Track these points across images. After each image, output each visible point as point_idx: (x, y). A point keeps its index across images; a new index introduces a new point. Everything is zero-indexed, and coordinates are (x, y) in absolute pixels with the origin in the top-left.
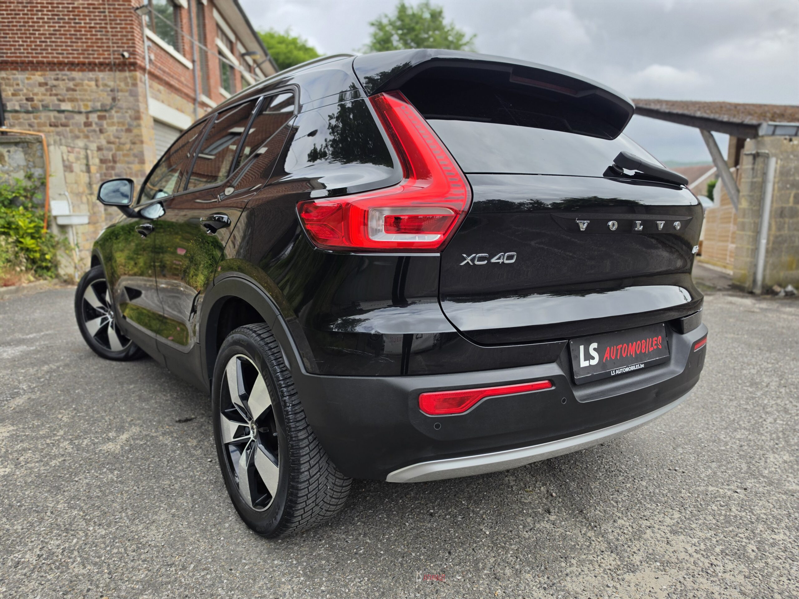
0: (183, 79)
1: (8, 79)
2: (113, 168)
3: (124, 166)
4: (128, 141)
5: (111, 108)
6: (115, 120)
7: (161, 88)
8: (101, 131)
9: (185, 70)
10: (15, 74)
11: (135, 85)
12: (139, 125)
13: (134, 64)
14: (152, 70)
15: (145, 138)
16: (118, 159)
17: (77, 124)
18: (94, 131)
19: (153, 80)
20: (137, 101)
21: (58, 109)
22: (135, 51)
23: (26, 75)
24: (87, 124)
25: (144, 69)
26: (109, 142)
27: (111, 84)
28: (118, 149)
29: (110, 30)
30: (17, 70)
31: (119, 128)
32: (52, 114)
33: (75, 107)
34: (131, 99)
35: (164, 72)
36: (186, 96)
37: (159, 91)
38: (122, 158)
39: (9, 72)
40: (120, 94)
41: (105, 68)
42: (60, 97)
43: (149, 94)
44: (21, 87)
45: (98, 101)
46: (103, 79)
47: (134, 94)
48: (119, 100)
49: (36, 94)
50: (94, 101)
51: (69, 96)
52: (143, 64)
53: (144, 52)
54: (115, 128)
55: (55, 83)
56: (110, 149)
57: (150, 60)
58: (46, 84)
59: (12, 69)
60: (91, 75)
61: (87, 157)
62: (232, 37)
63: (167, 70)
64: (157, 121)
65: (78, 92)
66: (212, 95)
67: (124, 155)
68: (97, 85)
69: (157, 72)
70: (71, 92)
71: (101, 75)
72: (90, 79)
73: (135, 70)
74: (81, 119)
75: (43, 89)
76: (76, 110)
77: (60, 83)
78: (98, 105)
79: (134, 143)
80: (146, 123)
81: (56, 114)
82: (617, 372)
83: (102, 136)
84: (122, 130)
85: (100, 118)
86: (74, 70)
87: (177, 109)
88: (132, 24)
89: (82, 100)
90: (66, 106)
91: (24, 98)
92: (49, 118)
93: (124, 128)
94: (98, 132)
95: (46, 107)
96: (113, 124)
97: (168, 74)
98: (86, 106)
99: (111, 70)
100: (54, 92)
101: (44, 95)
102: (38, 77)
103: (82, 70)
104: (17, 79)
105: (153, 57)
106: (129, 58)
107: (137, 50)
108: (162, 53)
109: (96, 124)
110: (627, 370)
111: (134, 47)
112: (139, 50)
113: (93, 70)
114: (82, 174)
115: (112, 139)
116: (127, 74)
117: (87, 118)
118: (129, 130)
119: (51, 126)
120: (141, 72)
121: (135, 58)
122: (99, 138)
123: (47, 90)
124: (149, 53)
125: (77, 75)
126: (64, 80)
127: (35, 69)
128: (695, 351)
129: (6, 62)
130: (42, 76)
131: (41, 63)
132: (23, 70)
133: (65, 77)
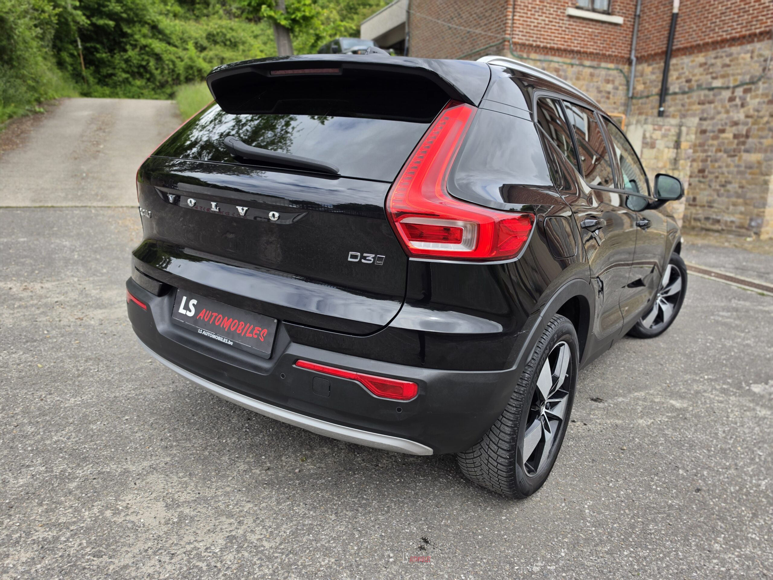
1: (678, 64)
2: (744, 143)
3: (756, 140)
4: (768, 113)
5: (759, 80)
6: (760, 92)
8: (743, 105)
10: (683, 59)
16: (751, 134)
17: (722, 101)
18: (736, 106)
21: (709, 86)
23: (692, 58)
24: (731, 99)
26: (747, 116)
27: (767, 53)
28: (754, 123)
30: (685, 55)
31: (762, 100)
32: (702, 93)
33: (723, 84)
38: (756, 132)
39: (678, 58)
41: (764, 37)
42: (714, 75)
44: (685, 70)
45: (748, 74)
46: (760, 49)
48: (769, 70)
49: (695, 75)
50: (743, 74)
51: (722, 73)
54: (757, 100)
55: (714, 61)
56: (746, 124)
58: (706, 64)
59: (682, 55)
60: (749, 47)
61: (679, 135)
65: (732, 67)
67: (759, 130)
68: (752, 57)
70: (726, 69)
71: (758, 45)
72: (747, 52)
74: (727, 94)
75: (701, 70)
76: (725, 85)
77: (718, 60)
78: (747, 78)
81: (706, 92)
82: (204, 333)
83: (742, 110)
84: (764, 102)
85: (746, 91)
86: (734, 45)
89: (733, 75)
90: (717, 83)
91: (685, 80)
92: (699, 96)
93: (766, 100)
94: (739, 106)
95: (699, 87)
96: (756, 96)
98: (735, 80)
100: (711, 70)
101: (701, 74)
102: (700, 58)
103: (741, 44)
104: (683, 63)
109: (740, 98)
110: (214, 337)
113: (751, 42)
114: (666, 150)
115: (751, 112)
117: (733, 93)
119: (699, 104)
122: (738, 112)
123: (705, 70)
125: (735, 50)
126: (722, 57)
127: (700, 51)
128: (294, 366)
129: (678, 50)
130: (704, 56)
131: (706, 44)
132: (691, 54)
133: (724, 54)
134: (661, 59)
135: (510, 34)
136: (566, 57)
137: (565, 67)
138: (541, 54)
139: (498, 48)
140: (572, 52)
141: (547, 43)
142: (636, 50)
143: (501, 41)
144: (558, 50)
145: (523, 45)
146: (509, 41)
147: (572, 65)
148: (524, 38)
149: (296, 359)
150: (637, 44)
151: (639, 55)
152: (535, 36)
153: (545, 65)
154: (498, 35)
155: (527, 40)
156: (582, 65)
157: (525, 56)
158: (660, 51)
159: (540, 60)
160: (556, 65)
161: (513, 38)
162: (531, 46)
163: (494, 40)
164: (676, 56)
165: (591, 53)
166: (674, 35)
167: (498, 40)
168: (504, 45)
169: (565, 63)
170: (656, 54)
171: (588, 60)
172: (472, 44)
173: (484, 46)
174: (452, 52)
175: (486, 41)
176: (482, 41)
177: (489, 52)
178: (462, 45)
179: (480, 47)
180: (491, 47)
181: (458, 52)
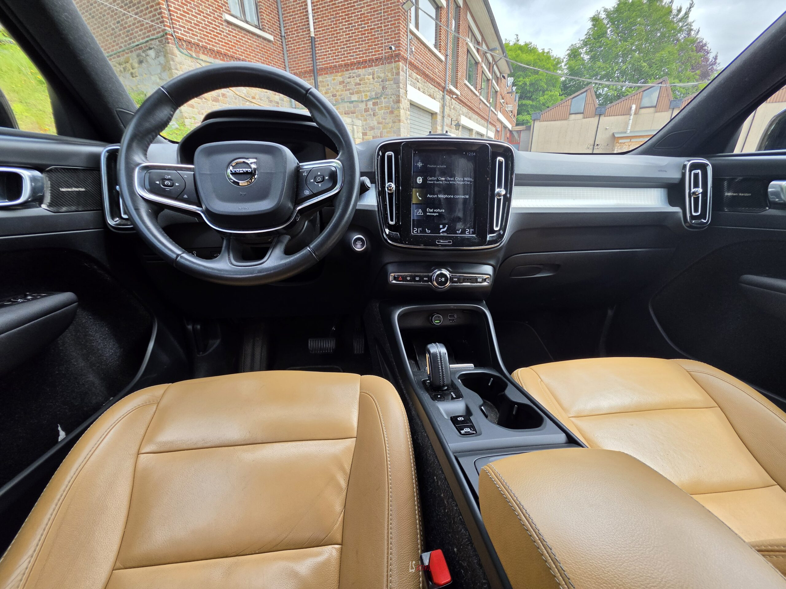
0: (436, 70)
1: (323, 82)
4: (391, 121)
5: (381, 96)
6: (383, 105)
8: (374, 115)
9: (439, 62)
10: (327, 78)
11: (398, 74)
12: (399, 108)
13: (398, 55)
14: (412, 61)
15: (403, 118)
16: (383, 135)
17: (360, 111)
18: (370, 115)
19: (412, 70)
20: (399, 87)
21: (350, 101)
22: (400, 44)
23: (332, 77)
24: (366, 110)
25: (405, 60)
26: (379, 123)
27: (382, 75)
28: (384, 127)
29: (383, 28)
30: (327, 74)
31: (386, 111)
32: (346, 105)
33: (359, 97)
34: (395, 86)
35: (422, 63)
36: (438, 85)
39: (323, 77)
40: (387, 83)
41: (379, 63)
42: (351, 91)
43: (408, 82)
44: (330, 86)
45: (373, 91)
46: (377, 72)
47: (397, 82)
48: (386, 88)
49: (337, 91)
50: (371, 91)
51: (356, 90)
52: (405, 55)
53: (407, 45)
54: (383, 111)
55: (348, 80)
56: (379, 128)
57: (411, 52)
58: (343, 82)
59: (325, 74)
60: (370, 70)
62: (480, 38)
64: (413, 105)
65: (362, 86)
66: (458, 85)
67: (387, 132)
68: (373, 78)
69: (416, 63)
70: (357, 86)
71: (376, 69)
72: (369, 74)
74: (362, 106)
75: (341, 86)
76: (360, 100)
77: (352, 79)
78: (373, 94)
79: (394, 122)
80: (405, 104)
81: (348, 104)
83: (375, 118)
84: (387, 113)
85: (375, 104)
86: (360, 68)
87: (430, 96)
88: (399, 19)
89: (364, 91)
90: (354, 98)
91: (331, 94)
92: (344, 108)
93: (389, 111)
94: (372, 116)
95: (343, 100)
96: (381, 109)
98: (366, 95)
99: (383, 63)
100: (348, 88)
101: (342, 91)
102: (339, 77)
103: (365, 67)
104: (327, 81)
106: (395, 50)
107: (402, 43)
108: (422, 47)
109: (372, 109)
111: (399, 40)
113: (371, 66)
115: (381, 120)
116: (393, 65)
117: (366, 106)
118: (392, 112)
120: (403, 62)
121: (399, 50)
122: (372, 120)
123: (344, 87)
124: (411, 45)
125: (361, 71)
126: (353, 77)
127: (337, 72)
129: (322, 69)
131: (341, 66)
132: (331, 73)
134: (310, 76)
135: (170, 27)
139: (160, 41)
143: (162, 34)
145: (188, 42)
146: (172, 35)
148: (188, 35)
151: (293, 72)
152: (199, 35)
154: (157, 25)
155: (191, 37)
158: (308, 69)
161: (174, 31)
162: (197, 44)
163: (152, 32)
164: (321, 74)
166: (316, 57)
167: (158, 33)
168: (167, 39)
170: (306, 72)
172: (127, 36)
173: (143, 38)
174: (106, 45)
175: (144, 33)
176: (140, 33)
177: (152, 46)
178: (115, 37)
179: (138, 40)
180: (152, 39)
181: (113, 46)
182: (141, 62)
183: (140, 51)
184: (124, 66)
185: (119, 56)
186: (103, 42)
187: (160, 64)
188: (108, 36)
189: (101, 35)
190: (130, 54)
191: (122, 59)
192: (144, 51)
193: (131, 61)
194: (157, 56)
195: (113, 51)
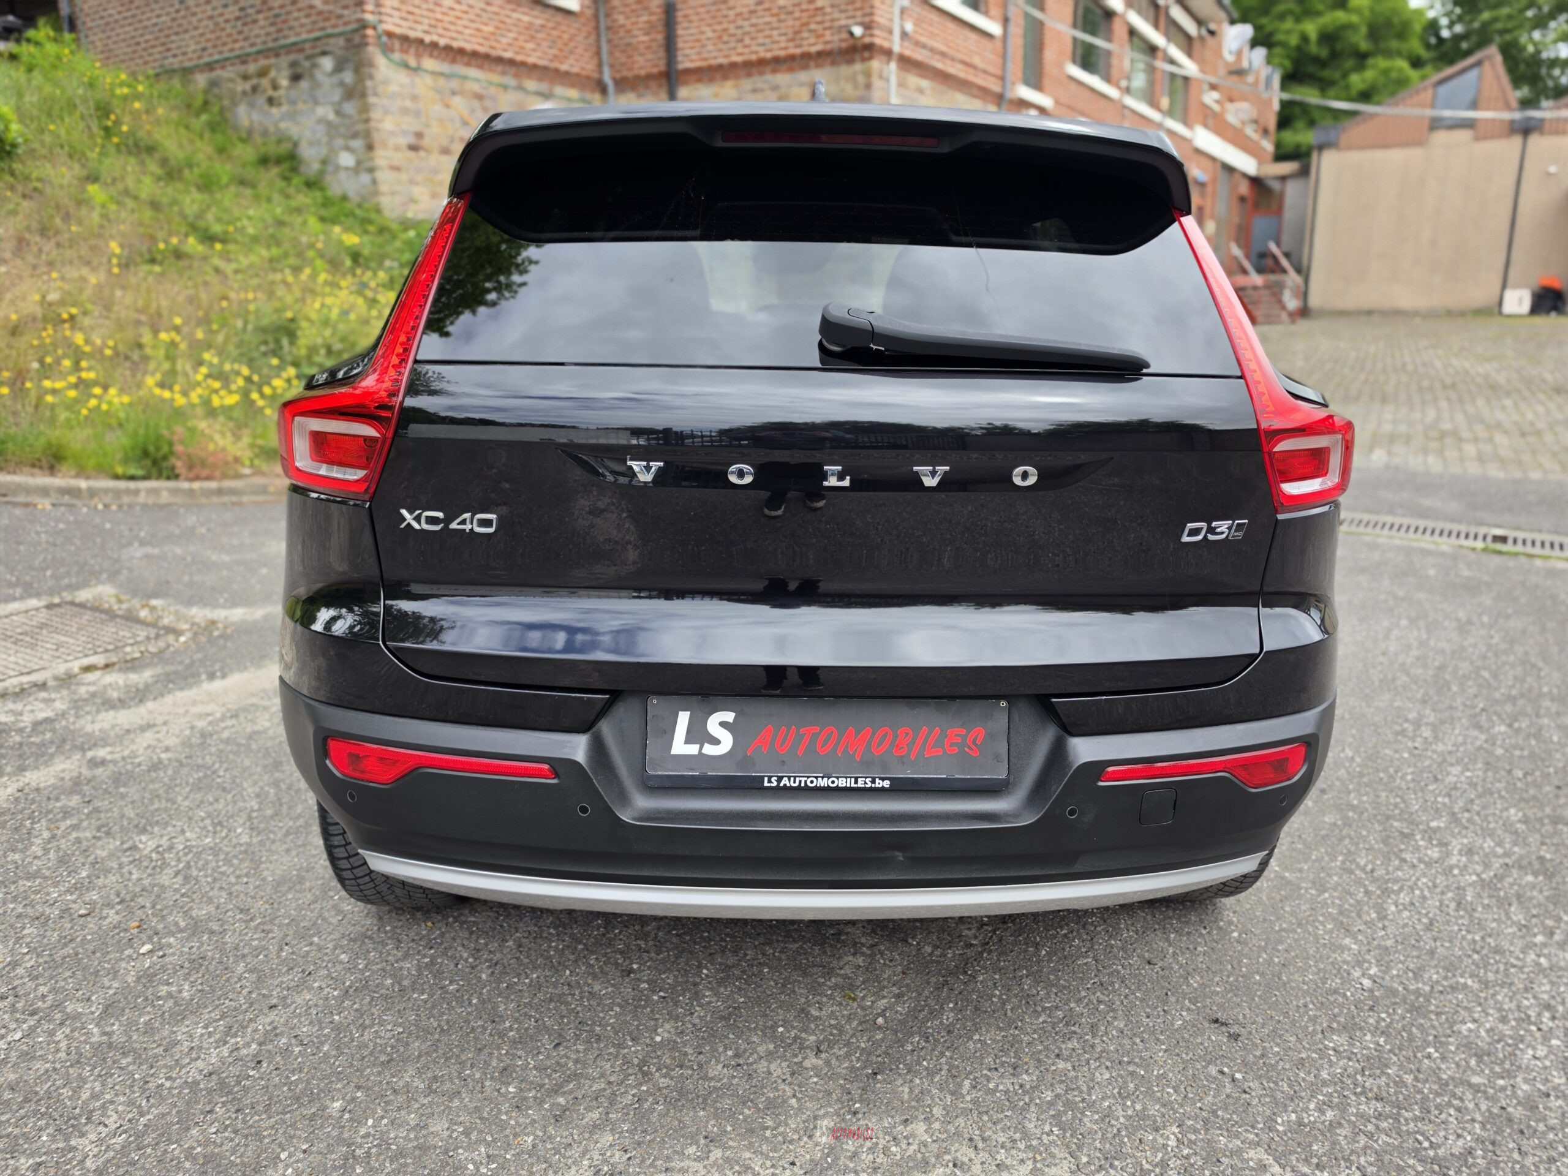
0: (977, 60)
7: (925, 83)
9: (984, 41)
10: (699, 90)
11: (872, 85)
13: (870, 47)
14: (907, 53)
19: (908, 71)
22: (872, 22)
23: (713, 88)
25: (888, 53)
30: (702, 81)
35: (932, 50)
36: (982, 92)
37: (921, 91)
39: (690, 88)
41: (825, 61)
52: (886, 44)
53: (891, 20)
57: (904, 35)
59: (695, 82)
60: (803, 76)
63: (943, 48)
66: (1046, 82)
68: (811, 95)
69: (919, 55)
71: (819, 75)
72: (802, 85)
73: (870, 58)
82: (785, 782)
86: (779, 71)
97: (943, 54)
99: (834, 63)
102: (729, 90)
103: (791, 70)
105: (909, 27)
106: (863, 36)
107: (877, 18)
108: (933, 15)
111: (873, 14)
112: (880, 18)
113: (805, 67)
116: (858, 67)
120: (884, 58)
121: (872, 35)
124: (902, 19)
125: (783, 79)
126: (763, 90)
127: (725, 78)
128: (1101, 784)
129: (688, 71)
130: (736, 86)
131: (734, 65)
132: (711, 80)
133: (766, 86)
134: (660, 86)
135: (373, 13)
136: (490, 70)
137: (493, 90)
138: (444, 60)
139: (348, 40)
140: (500, 60)
141: (452, 39)
142: (611, 66)
143: (354, 26)
144: (475, 54)
145: (405, 39)
146: (374, 28)
147: (505, 88)
148: (404, 23)
149: (1097, 768)
150: (611, 53)
151: (618, 76)
152: (426, 21)
153: (454, 84)
154: (346, 12)
155: (411, 28)
156: (520, 88)
157: (413, 62)
158: (655, 70)
159: (442, 74)
160: (476, 88)
161: (381, 22)
162: (420, 42)
163: (333, 22)
164: (686, 83)
165: (535, 67)
166: (675, 43)
167: (346, 24)
168: (365, 36)
169: (490, 83)
170: (649, 77)
171: (530, 77)
172: (273, 24)
173: (309, 32)
174: (218, 38)
175: (314, 23)
176: (303, 21)
177: (327, 49)
178: (245, 24)
179: (298, 34)
180: (329, 36)
181: (235, 41)
182: (296, 78)
183: (300, 57)
184: (254, 81)
185: (244, 62)
186: (212, 32)
187: (342, 84)
188: (227, 21)
189: (211, 18)
190: (273, 61)
191: (252, 68)
192: (308, 58)
193: (273, 73)
194: (339, 68)
195: (232, 50)
